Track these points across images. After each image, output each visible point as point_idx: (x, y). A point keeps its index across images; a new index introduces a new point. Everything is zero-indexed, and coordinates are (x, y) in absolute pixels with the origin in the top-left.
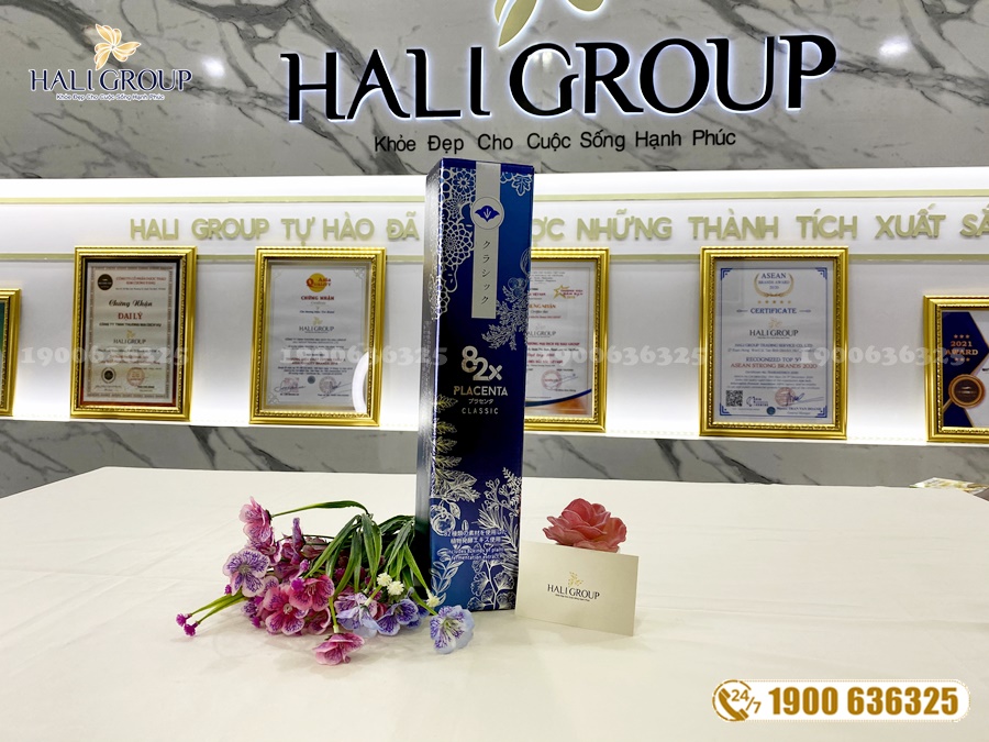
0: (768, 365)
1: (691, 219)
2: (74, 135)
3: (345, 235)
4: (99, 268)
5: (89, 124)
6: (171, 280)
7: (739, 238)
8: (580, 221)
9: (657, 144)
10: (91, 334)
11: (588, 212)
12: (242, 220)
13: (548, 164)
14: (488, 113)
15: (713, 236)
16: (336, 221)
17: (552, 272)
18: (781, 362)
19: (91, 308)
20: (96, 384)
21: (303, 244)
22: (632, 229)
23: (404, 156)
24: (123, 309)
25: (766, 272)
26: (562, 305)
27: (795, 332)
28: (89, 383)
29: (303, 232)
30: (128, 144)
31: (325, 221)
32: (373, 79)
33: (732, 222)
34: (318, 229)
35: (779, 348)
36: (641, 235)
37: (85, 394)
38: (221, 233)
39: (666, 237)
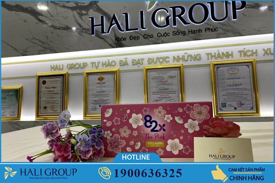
0: (233, 95)
1: (207, 54)
2: (36, 44)
3: (108, 65)
4: (42, 79)
5: (40, 40)
6: (61, 81)
7: (221, 58)
8: (174, 57)
9: (195, 33)
10: (40, 97)
11: (176, 54)
12: (80, 63)
13: (164, 41)
14: (146, 28)
15: (213, 58)
16: (106, 62)
17: (167, 71)
18: (237, 94)
19: (41, 90)
20: (42, 110)
21: (97, 69)
22: (189, 58)
23: (123, 42)
24: (49, 90)
25: (230, 67)
26: (170, 81)
27: (241, 84)
28: (40, 110)
29: (97, 65)
30: (49, 45)
31: (103, 62)
32: (114, 22)
33: (219, 54)
34: (101, 64)
35: (236, 89)
36: (192, 60)
37: (39, 113)
38: (75, 67)
39: (200, 59)
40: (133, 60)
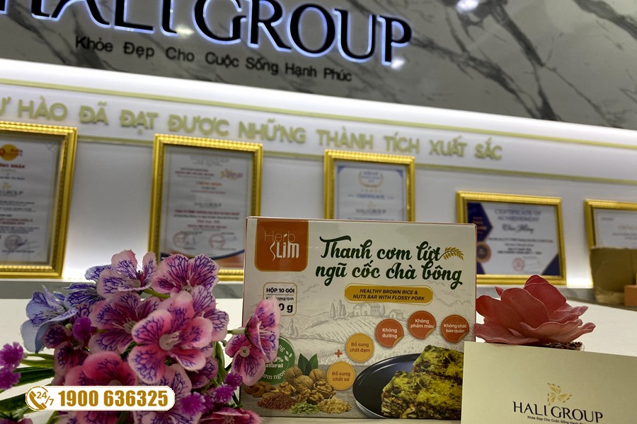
1: (318, 131)
3: (43, 115)
7: (349, 147)
8: (241, 124)
9: (301, 74)
11: (248, 118)
13: (222, 76)
14: (175, 32)
15: (332, 144)
16: (32, 102)
22: (279, 134)
23: (102, 55)
25: (366, 170)
26: (227, 184)
27: (384, 211)
31: (21, 101)
33: (344, 136)
34: (13, 108)
36: (285, 139)
39: (301, 142)
40: (125, 114)
